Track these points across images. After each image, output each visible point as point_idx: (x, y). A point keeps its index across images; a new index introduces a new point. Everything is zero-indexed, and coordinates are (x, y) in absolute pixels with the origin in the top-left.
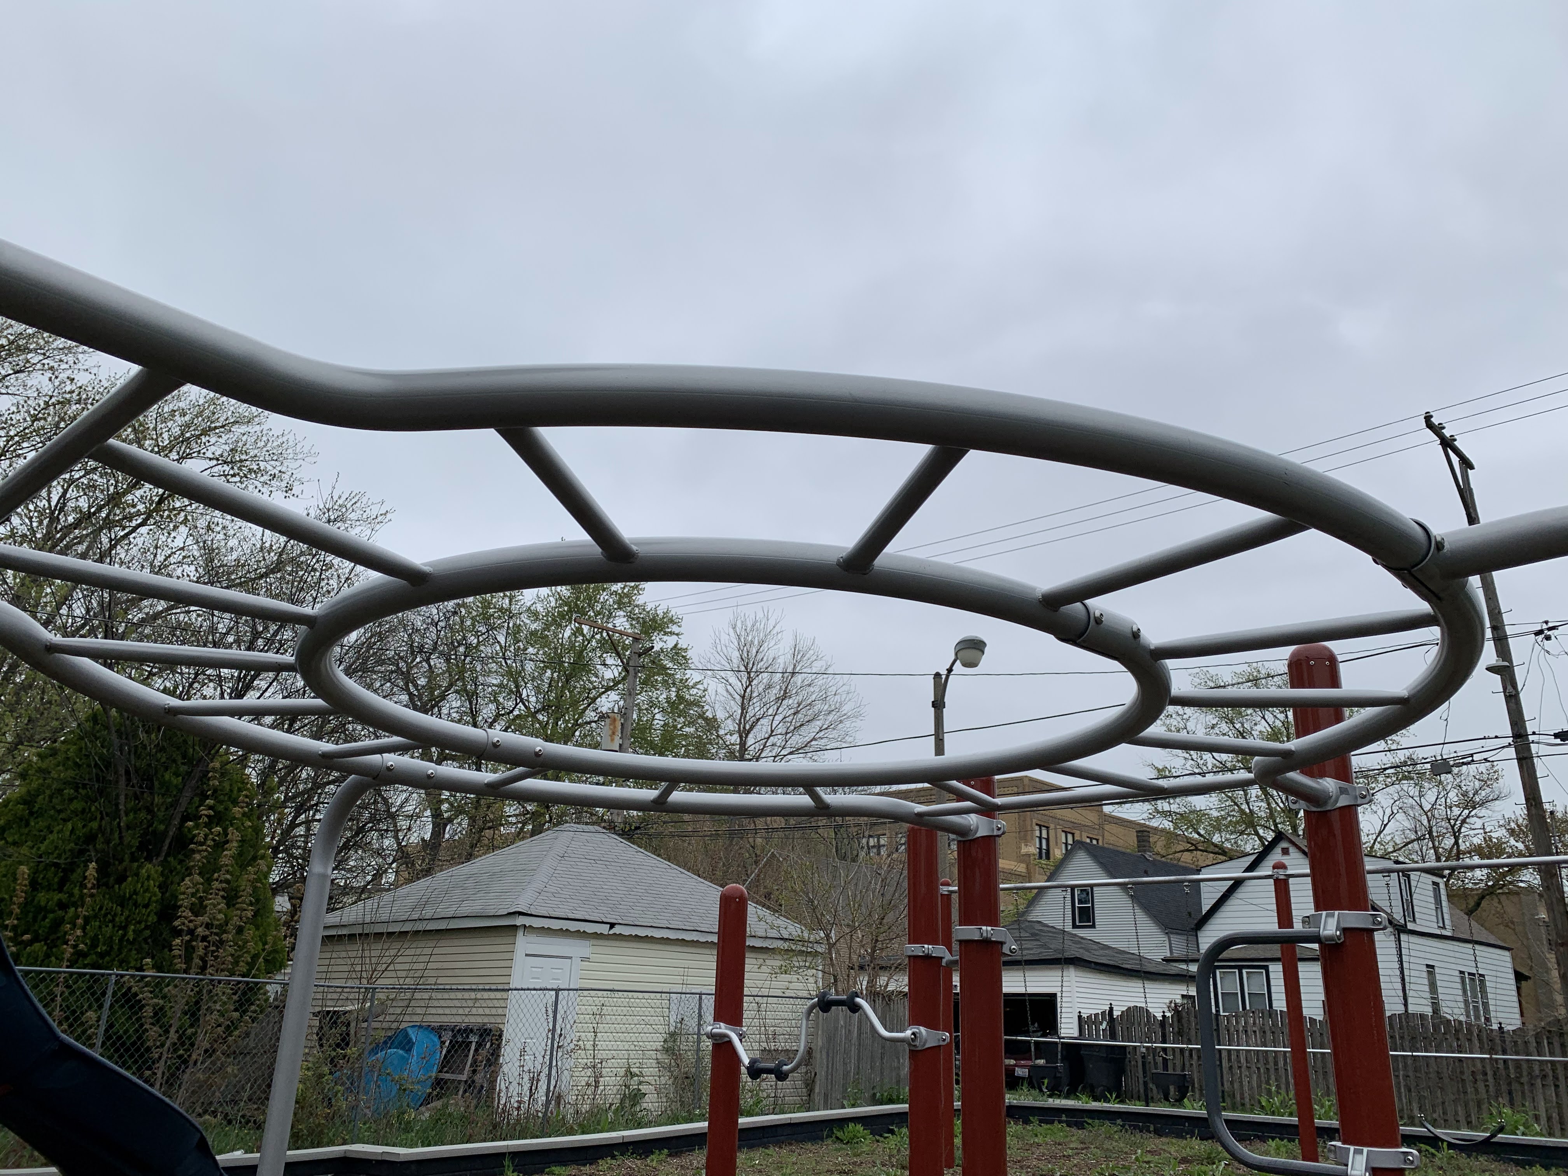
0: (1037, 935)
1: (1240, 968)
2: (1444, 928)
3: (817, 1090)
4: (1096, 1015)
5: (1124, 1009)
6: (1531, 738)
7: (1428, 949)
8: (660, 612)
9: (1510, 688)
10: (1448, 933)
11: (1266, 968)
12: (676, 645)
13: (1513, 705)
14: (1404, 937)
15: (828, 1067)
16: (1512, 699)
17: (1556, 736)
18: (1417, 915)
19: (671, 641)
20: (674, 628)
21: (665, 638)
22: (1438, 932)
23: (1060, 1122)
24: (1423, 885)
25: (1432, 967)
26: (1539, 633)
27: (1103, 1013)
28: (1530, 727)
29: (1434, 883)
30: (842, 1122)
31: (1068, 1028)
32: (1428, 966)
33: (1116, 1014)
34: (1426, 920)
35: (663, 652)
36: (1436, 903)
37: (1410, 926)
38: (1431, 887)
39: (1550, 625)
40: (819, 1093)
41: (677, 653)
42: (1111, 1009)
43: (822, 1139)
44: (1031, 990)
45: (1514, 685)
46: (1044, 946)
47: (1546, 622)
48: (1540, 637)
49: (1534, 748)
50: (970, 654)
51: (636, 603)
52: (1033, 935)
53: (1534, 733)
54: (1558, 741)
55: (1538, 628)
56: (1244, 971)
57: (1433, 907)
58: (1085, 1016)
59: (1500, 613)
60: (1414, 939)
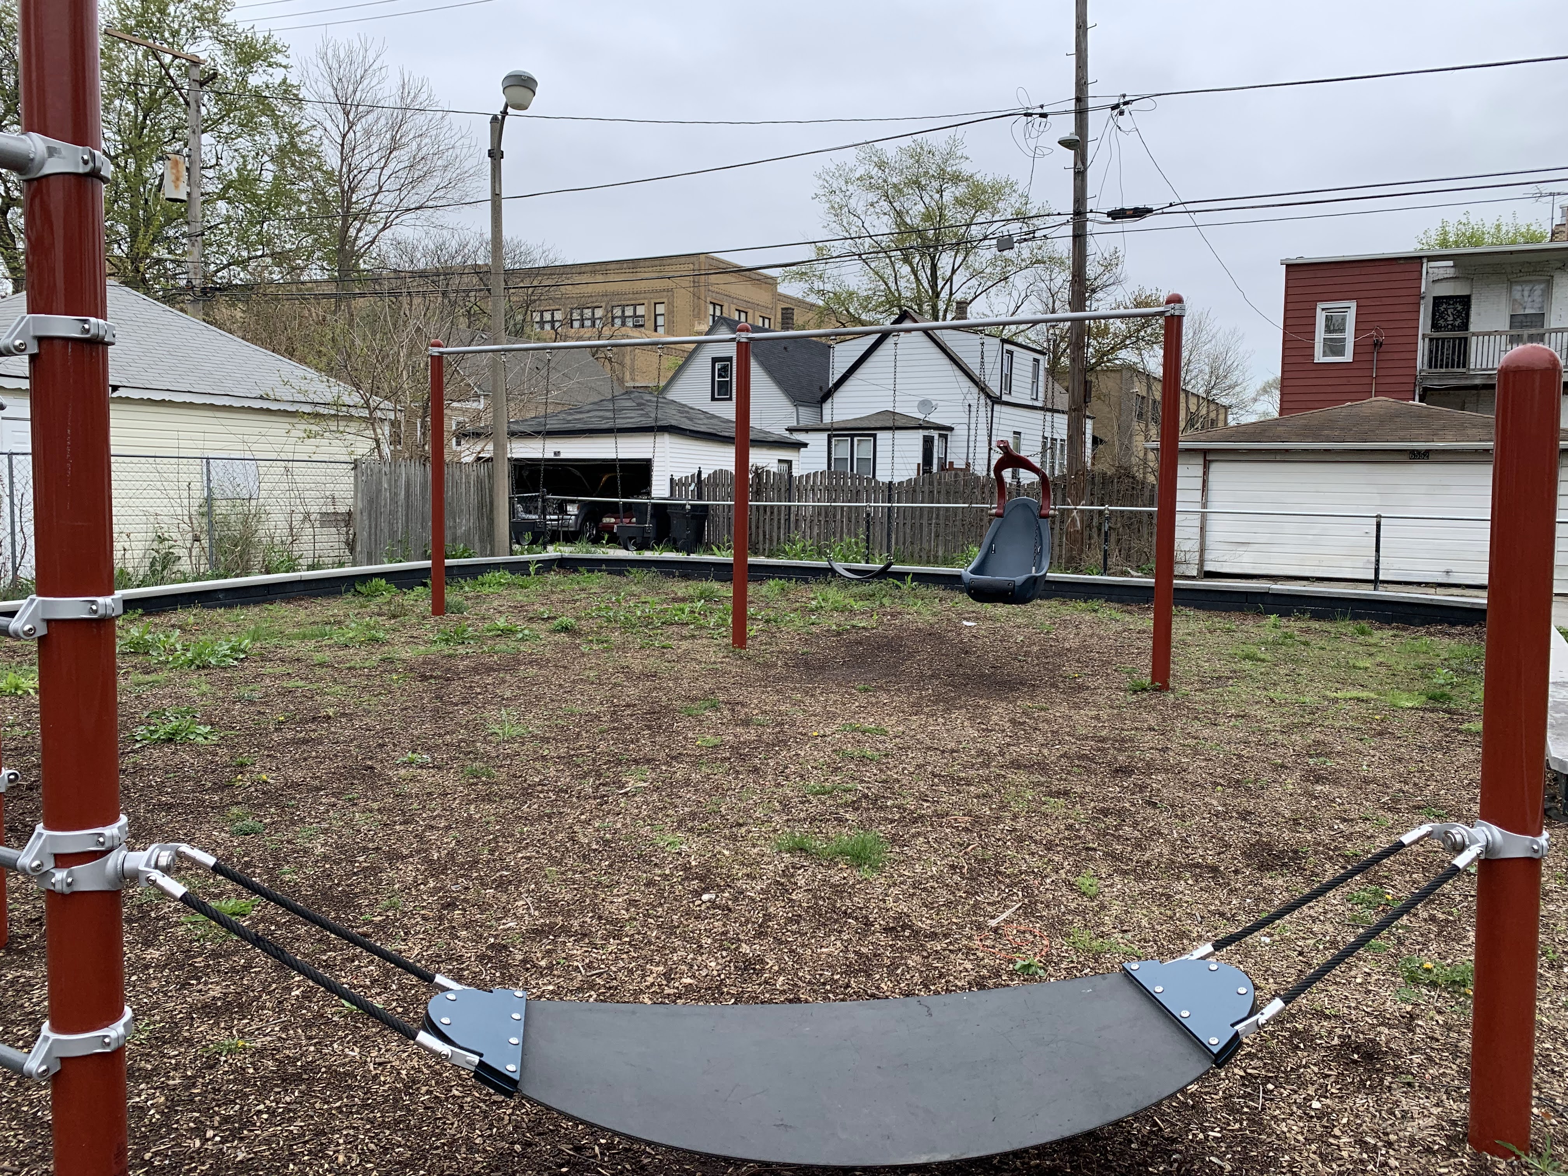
0: (643, 404)
1: (852, 436)
2: (1036, 399)
3: (358, 549)
4: (687, 478)
5: (711, 472)
6: (1089, 215)
7: (1018, 418)
8: (260, 37)
9: (1079, 165)
10: (1039, 404)
11: (874, 436)
12: (284, 81)
13: (1079, 183)
14: (997, 407)
15: (370, 528)
16: (1080, 175)
17: (1109, 214)
18: (1013, 388)
19: (278, 75)
20: (279, 58)
21: (270, 70)
22: (1030, 403)
23: (600, 571)
24: (1023, 360)
25: (1019, 433)
26: (1114, 108)
27: (693, 476)
28: (1090, 205)
29: (1035, 360)
30: (365, 578)
31: (660, 489)
32: (1015, 433)
33: (704, 476)
34: (1021, 392)
35: (267, 87)
36: (1034, 377)
37: (1005, 398)
38: (1031, 363)
39: (1127, 99)
40: (361, 552)
41: (285, 91)
42: (700, 473)
43: (341, 594)
44: (621, 456)
45: (1084, 162)
46: (647, 415)
47: (1124, 96)
48: (1116, 111)
49: (1089, 225)
50: (520, 93)
51: (224, 21)
52: (639, 404)
53: (1091, 211)
54: (1110, 220)
55: (1115, 101)
56: (856, 439)
57: (1030, 381)
58: (676, 478)
59: (1086, 84)
60: (1005, 409)
